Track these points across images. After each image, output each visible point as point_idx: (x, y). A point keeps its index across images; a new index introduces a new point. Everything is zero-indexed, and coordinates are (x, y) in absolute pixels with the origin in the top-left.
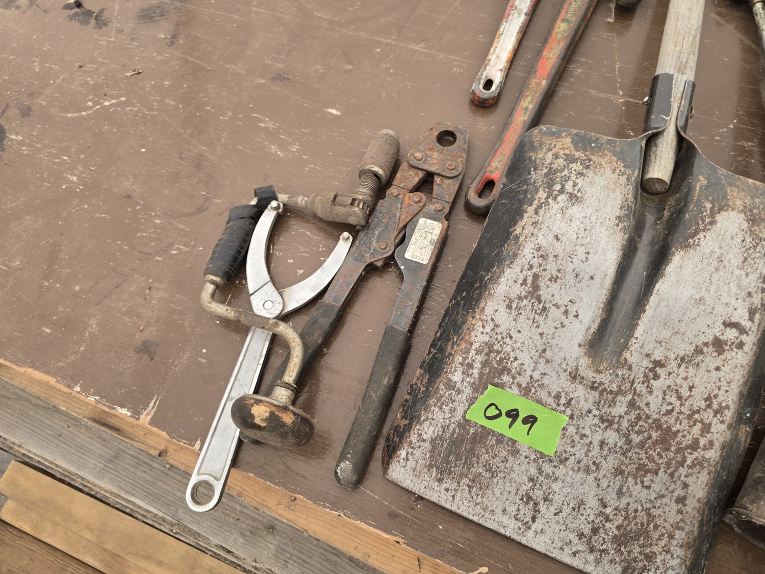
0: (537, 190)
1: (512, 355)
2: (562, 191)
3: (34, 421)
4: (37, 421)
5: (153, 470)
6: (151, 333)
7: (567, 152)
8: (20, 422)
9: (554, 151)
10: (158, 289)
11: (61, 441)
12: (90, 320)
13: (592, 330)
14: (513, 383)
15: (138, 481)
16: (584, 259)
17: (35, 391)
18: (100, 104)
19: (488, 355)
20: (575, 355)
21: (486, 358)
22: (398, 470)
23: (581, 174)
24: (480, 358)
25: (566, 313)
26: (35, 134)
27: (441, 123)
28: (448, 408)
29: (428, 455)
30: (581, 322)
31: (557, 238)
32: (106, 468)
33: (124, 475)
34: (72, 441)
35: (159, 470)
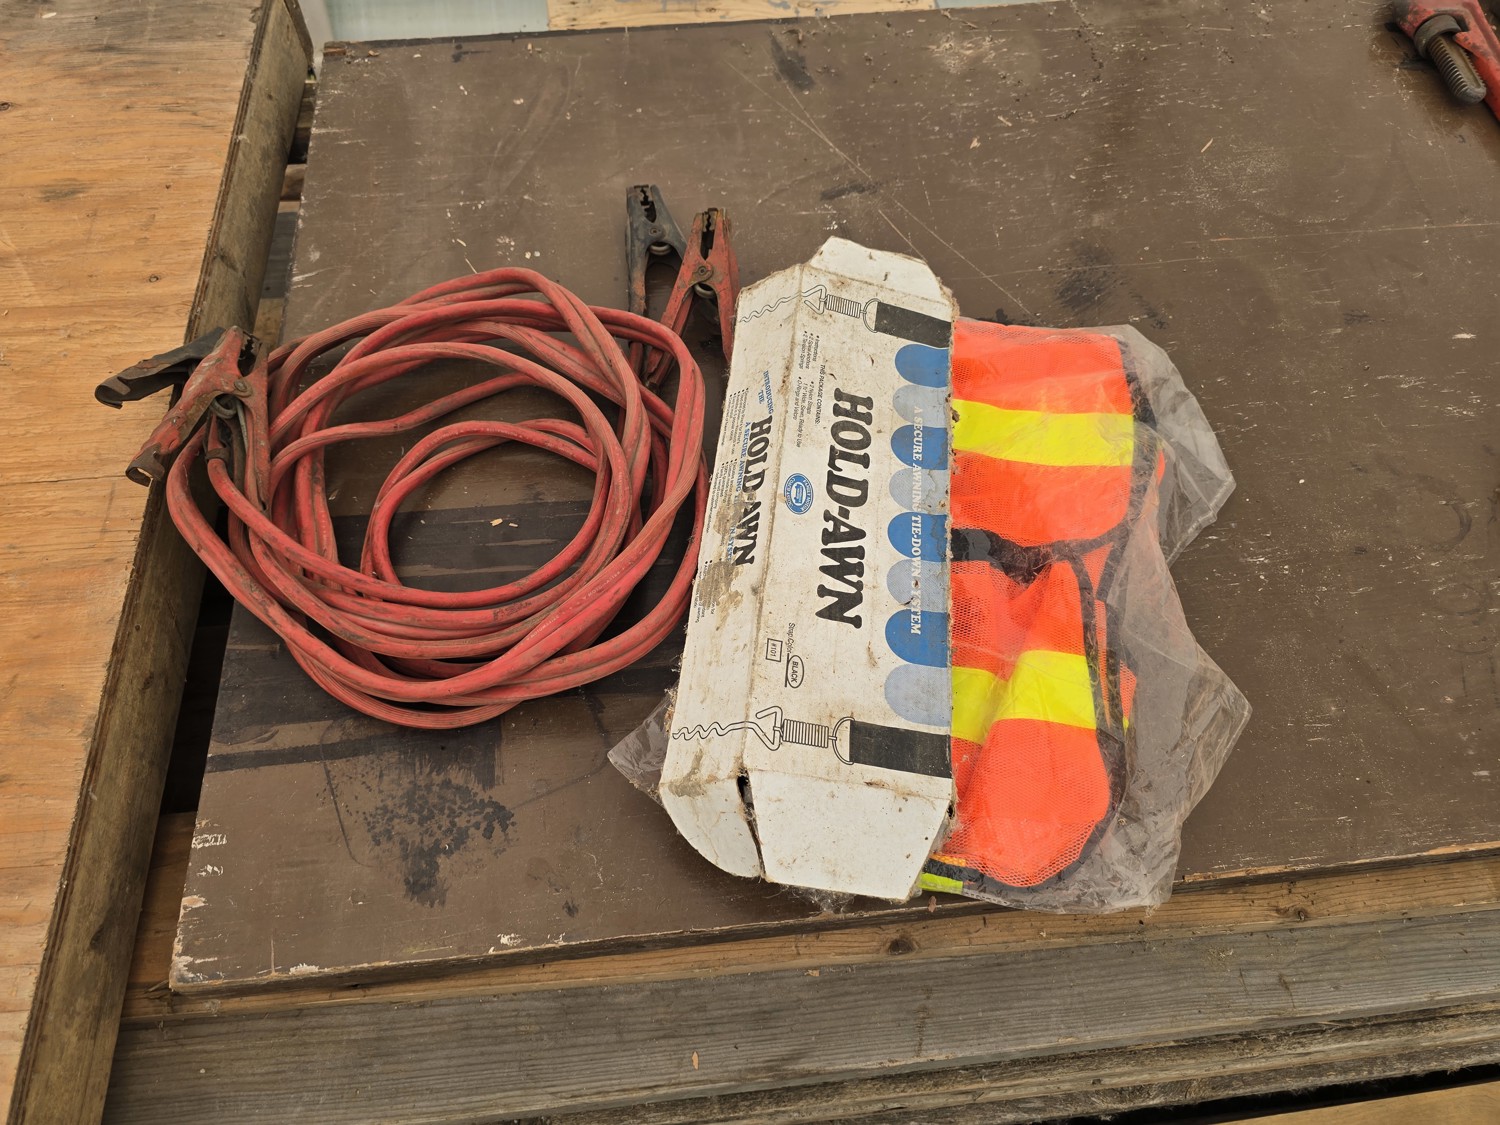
11: (1476, 958)
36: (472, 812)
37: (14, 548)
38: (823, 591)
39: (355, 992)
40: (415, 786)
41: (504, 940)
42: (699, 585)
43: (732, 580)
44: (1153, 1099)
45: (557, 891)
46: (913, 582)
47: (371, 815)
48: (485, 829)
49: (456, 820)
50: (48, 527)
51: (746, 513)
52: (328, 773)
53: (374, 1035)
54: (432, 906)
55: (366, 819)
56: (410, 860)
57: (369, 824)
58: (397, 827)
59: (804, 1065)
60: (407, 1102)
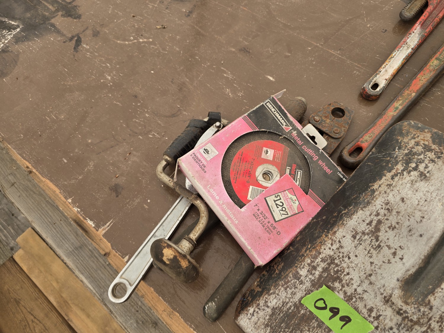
0: (397, 163)
1: (347, 270)
2: (415, 169)
3: (43, 211)
4: (45, 211)
5: (99, 262)
6: (122, 181)
7: (427, 143)
8: (36, 209)
9: (417, 140)
10: (135, 156)
11: (54, 227)
12: (90, 162)
13: (410, 272)
14: (341, 290)
15: (88, 266)
16: (419, 220)
17: (49, 193)
18: (137, 39)
19: (329, 264)
20: (392, 286)
21: (327, 266)
22: (245, 320)
23: (433, 161)
24: (323, 265)
25: (394, 254)
26: (97, 47)
27: (337, 102)
28: (291, 291)
29: (268, 317)
30: (404, 264)
31: (403, 200)
32: (73, 252)
33: (81, 260)
34: (60, 229)
35: (102, 264)
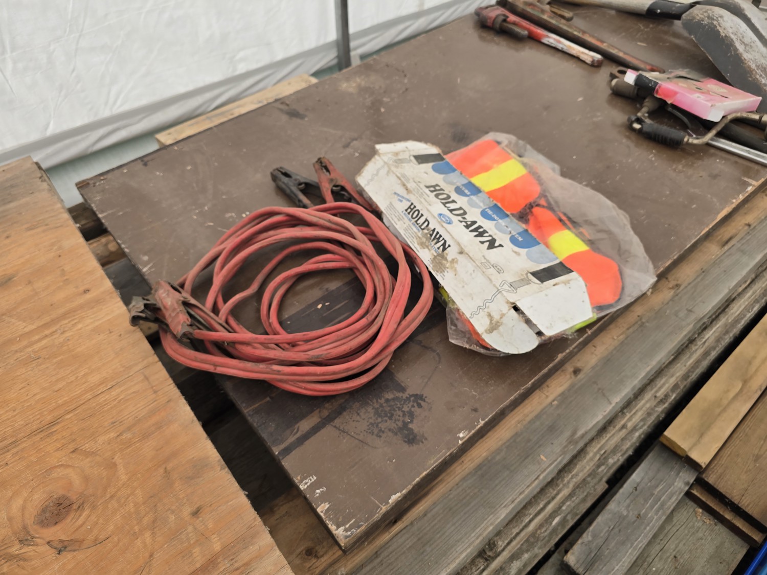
36: (407, 403)
37: (115, 423)
38: (482, 243)
39: (398, 524)
40: (377, 409)
41: (461, 435)
42: (433, 269)
43: (446, 258)
44: (672, 396)
45: (464, 407)
46: (506, 228)
47: (368, 429)
48: (418, 406)
49: (403, 409)
50: (125, 405)
51: (431, 235)
52: (335, 427)
53: (415, 540)
54: (422, 442)
55: (367, 432)
56: (399, 433)
57: (370, 433)
58: (382, 427)
59: (580, 433)
60: (453, 552)
